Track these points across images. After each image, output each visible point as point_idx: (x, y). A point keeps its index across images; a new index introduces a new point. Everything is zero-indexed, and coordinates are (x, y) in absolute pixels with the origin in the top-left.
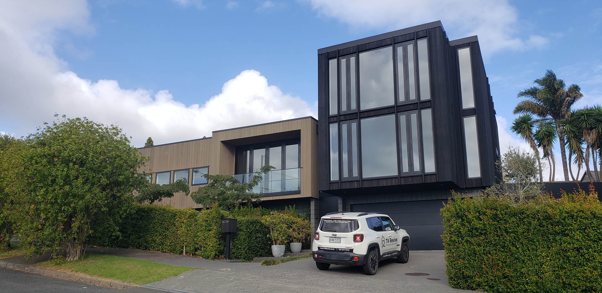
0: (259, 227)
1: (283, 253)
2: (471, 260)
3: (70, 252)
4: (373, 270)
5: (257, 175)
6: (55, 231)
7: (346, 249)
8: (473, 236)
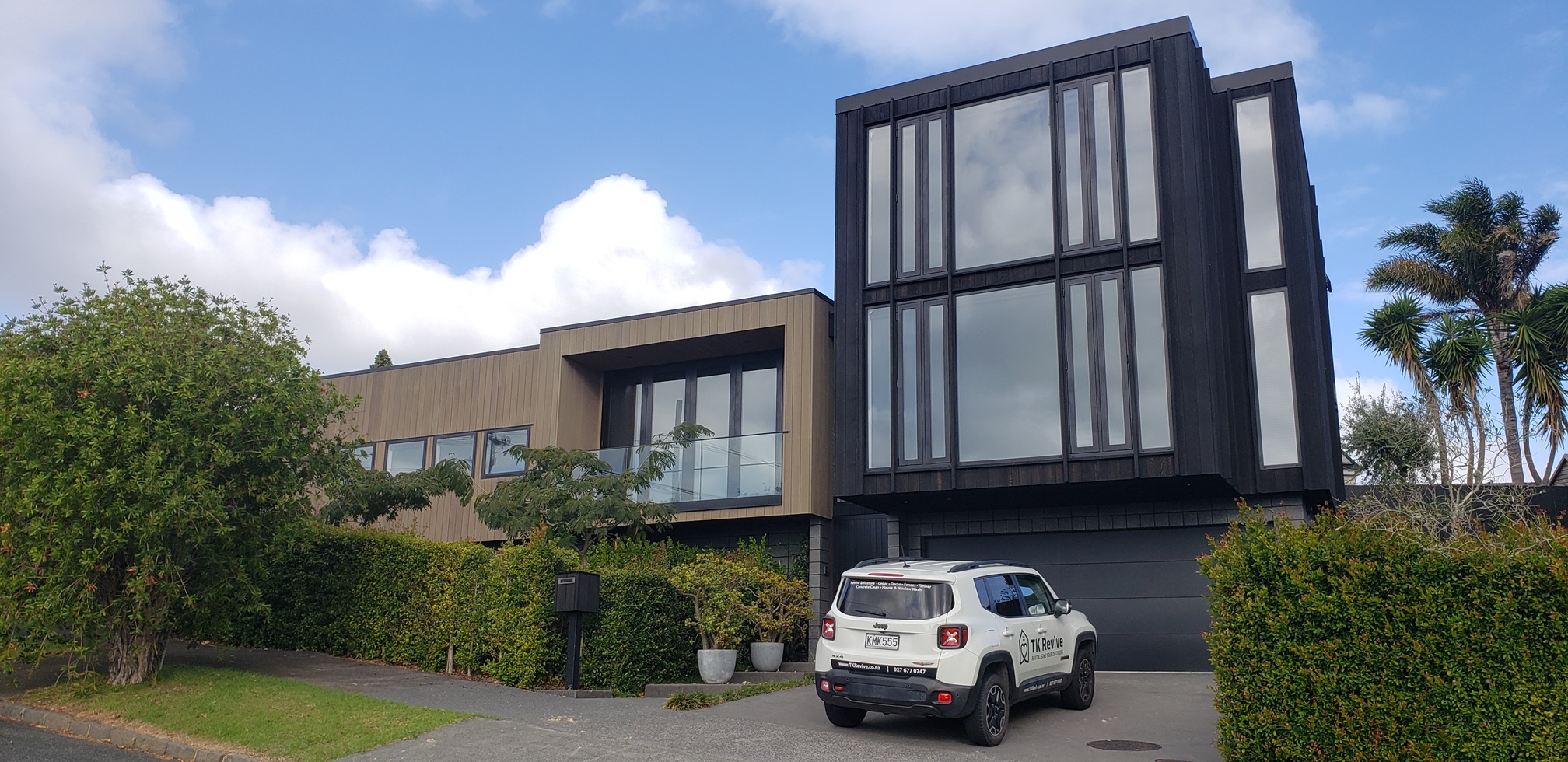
0: (663, 598)
1: (730, 671)
2: (1297, 710)
3: (119, 660)
4: (993, 730)
5: (660, 449)
6: (69, 600)
7: (916, 668)
8: (1303, 638)
